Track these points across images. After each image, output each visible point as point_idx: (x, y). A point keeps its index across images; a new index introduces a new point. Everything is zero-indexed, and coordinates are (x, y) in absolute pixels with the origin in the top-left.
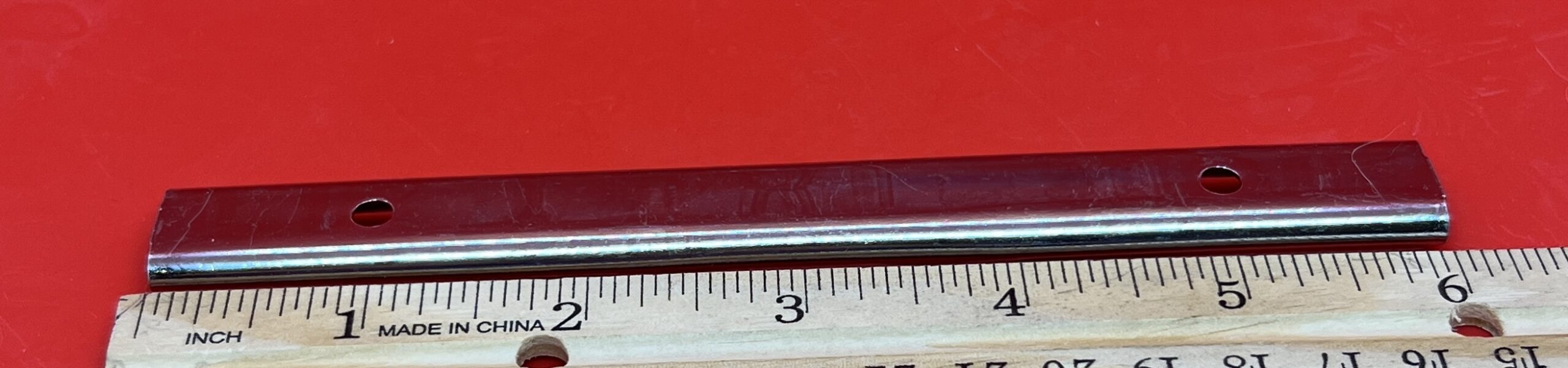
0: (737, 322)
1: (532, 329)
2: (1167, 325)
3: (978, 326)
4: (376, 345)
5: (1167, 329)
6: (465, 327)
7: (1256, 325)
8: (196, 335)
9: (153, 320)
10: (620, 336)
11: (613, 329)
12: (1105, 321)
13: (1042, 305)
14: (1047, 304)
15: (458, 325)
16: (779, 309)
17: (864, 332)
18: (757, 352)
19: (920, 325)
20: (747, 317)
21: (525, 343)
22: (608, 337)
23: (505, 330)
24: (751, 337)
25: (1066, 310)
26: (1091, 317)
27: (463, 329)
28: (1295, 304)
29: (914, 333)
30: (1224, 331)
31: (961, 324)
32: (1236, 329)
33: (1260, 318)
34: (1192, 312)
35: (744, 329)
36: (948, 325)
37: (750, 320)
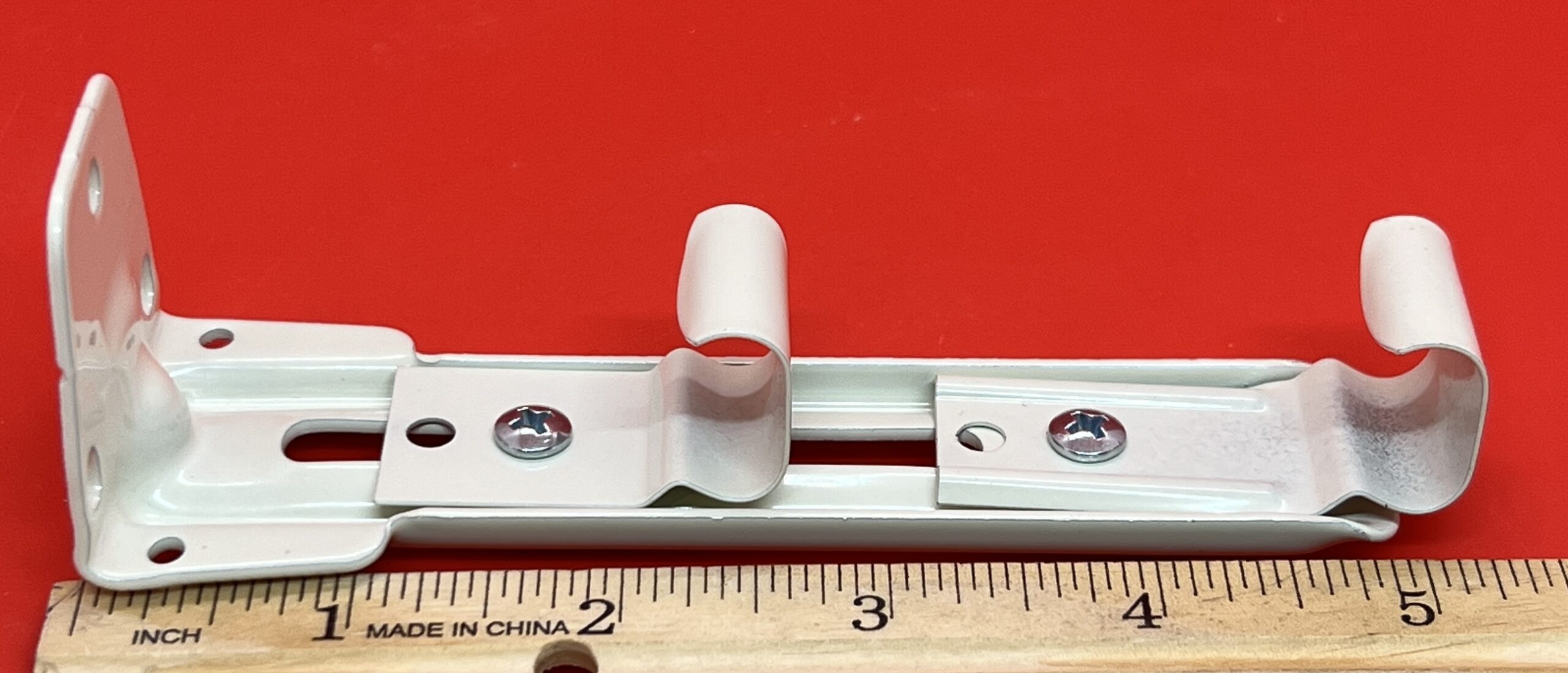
0: (806, 628)
1: (554, 632)
2: (1339, 644)
3: (1103, 640)
4: (364, 648)
5: (1336, 650)
6: (472, 628)
7: (1447, 646)
8: (146, 633)
9: (93, 615)
10: (661, 643)
11: (653, 633)
12: (1260, 637)
13: (1182, 615)
14: (1188, 614)
15: (464, 626)
16: (856, 613)
17: (962, 644)
18: (829, 664)
19: (1032, 638)
20: (818, 621)
21: (545, 649)
22: (647, 643)
23: (521, 633)
24: (823, 647)
25: (1211, 622)
26: (1244, 631)
27: (469, 631)
28: (1496, 621)
29: (1024, 648)
30: (1408, 653)
31: (1082, 636)
32: (1422, 651)
33: (1453, 638)
34: (1367, 628)
35: (815, 636)
36: (1066, 638)
37: (822, 627)
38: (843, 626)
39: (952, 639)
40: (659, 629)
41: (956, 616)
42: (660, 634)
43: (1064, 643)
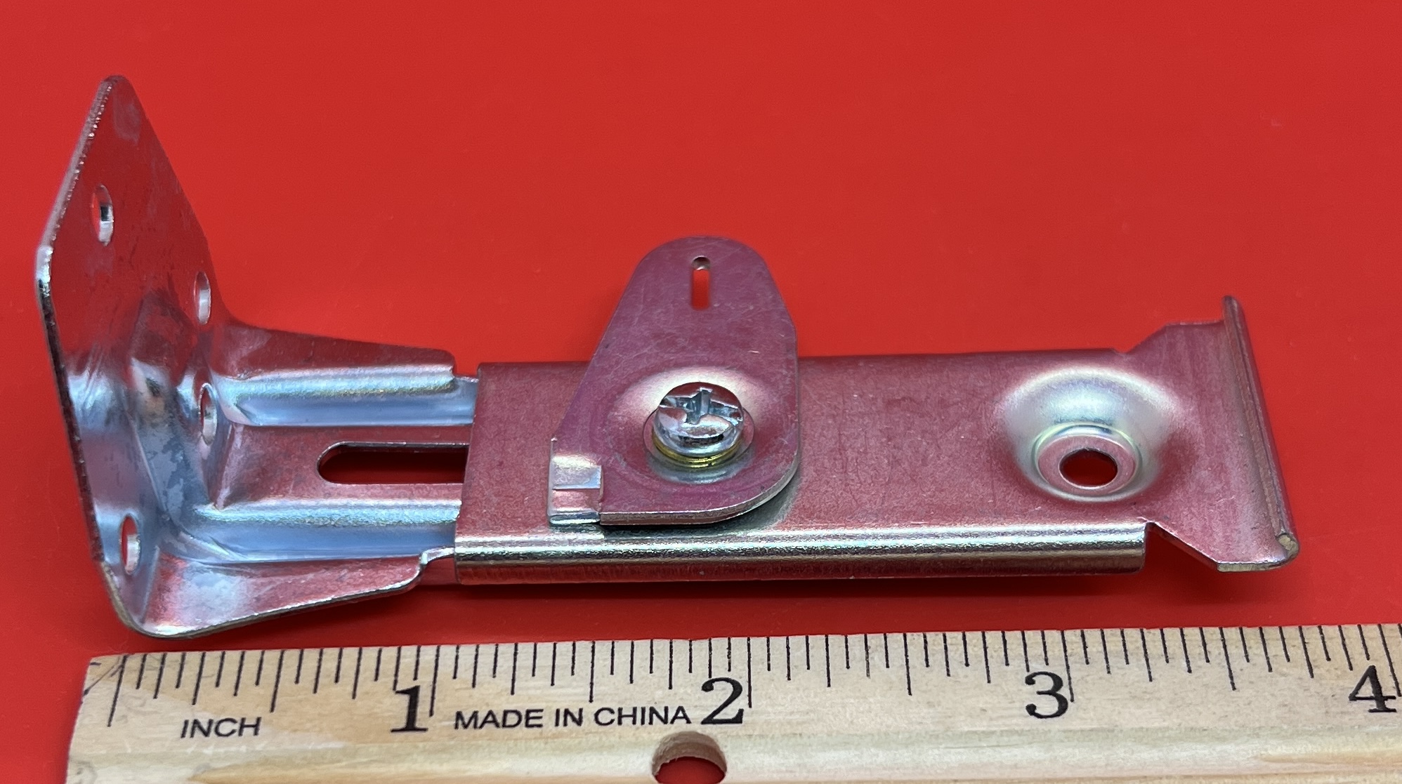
1: (672, 722)
6: (577, 716)
8: (196, 722)
9: (136, 698)
10: (801, 735)
11: (789, 723)
15: (567, 712)
17: (1160, 735)
18: (1002, 763)
19: (1243, 725)
20: (984, 706)
21: (663, 743)
22: (784, 736)
23: (634, 722)
24: (993, 741)
29: (1235, 738)
35: (982, 726)
36: (1285, 727)
37: (990, 712)
38: (1015, 712)
39: (1147, 730)
40: (796, 717)
41: (1149, 699)
42: (798, 724)
43: (1283, 733)
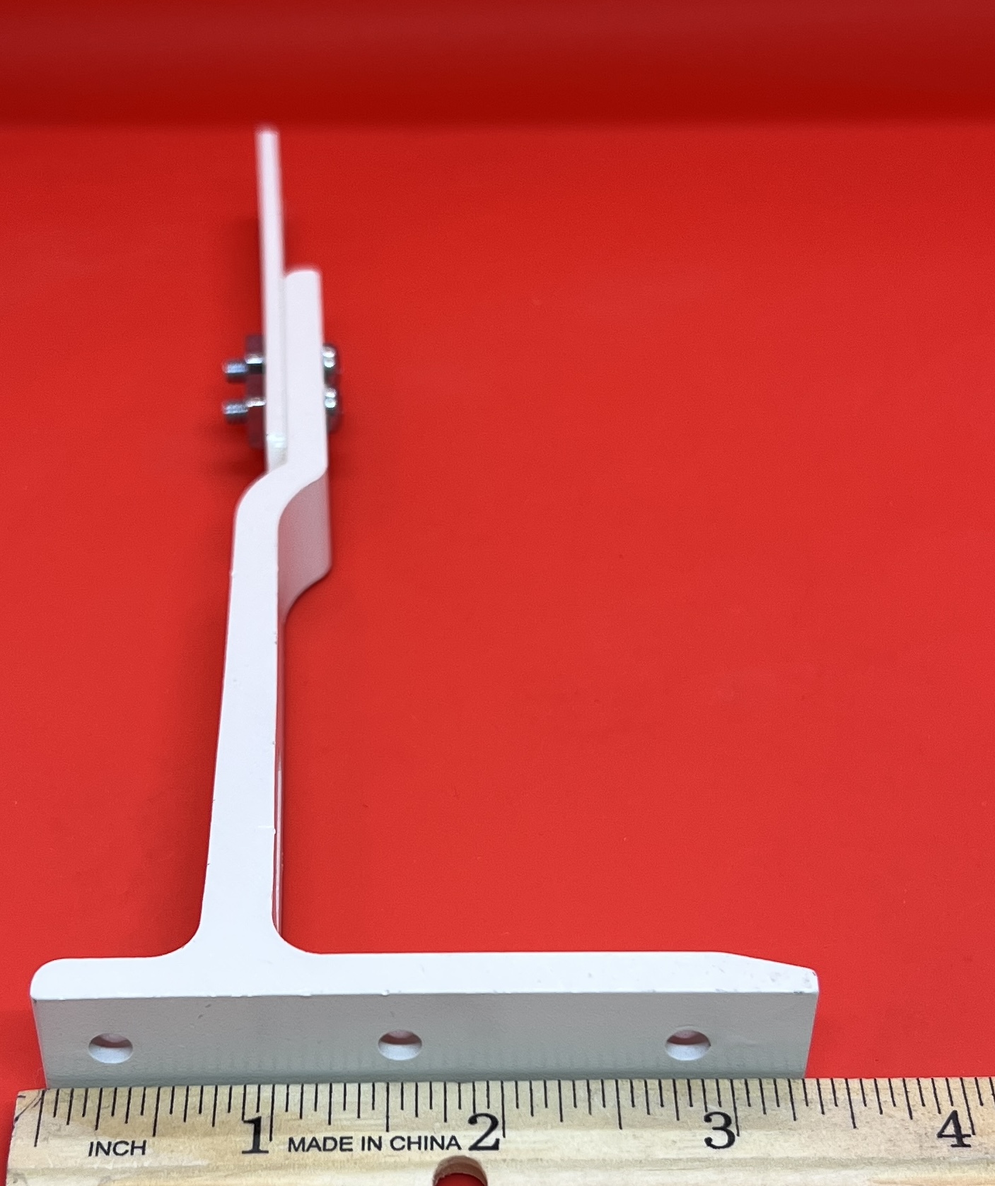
0: (665, 1146)
1: (448, 1148)
3: (924, 1159)
4: (287, 1162)
6: (377, 1143)
8: (99, 1144)
9: (54, 1124)
10: (541, 1160)
11: (533, 1150)
13: (989, 1133)
15: (370, 1139)
16: (708, 1130)
17: (801, 1163)
18: (687, 1182)
21: (441, 1164)
22: (529, 1160)
23: (420, 1148)
27: (375, 1145)
29: (855, 1166)
31: (905, 1156)
35: (673, 1155)
38: (696, 1143)
39: (793, 1157)
40: (538, 1146)
41: (793, 1133)
42: (540, 1151)
43: (890, 1163)
